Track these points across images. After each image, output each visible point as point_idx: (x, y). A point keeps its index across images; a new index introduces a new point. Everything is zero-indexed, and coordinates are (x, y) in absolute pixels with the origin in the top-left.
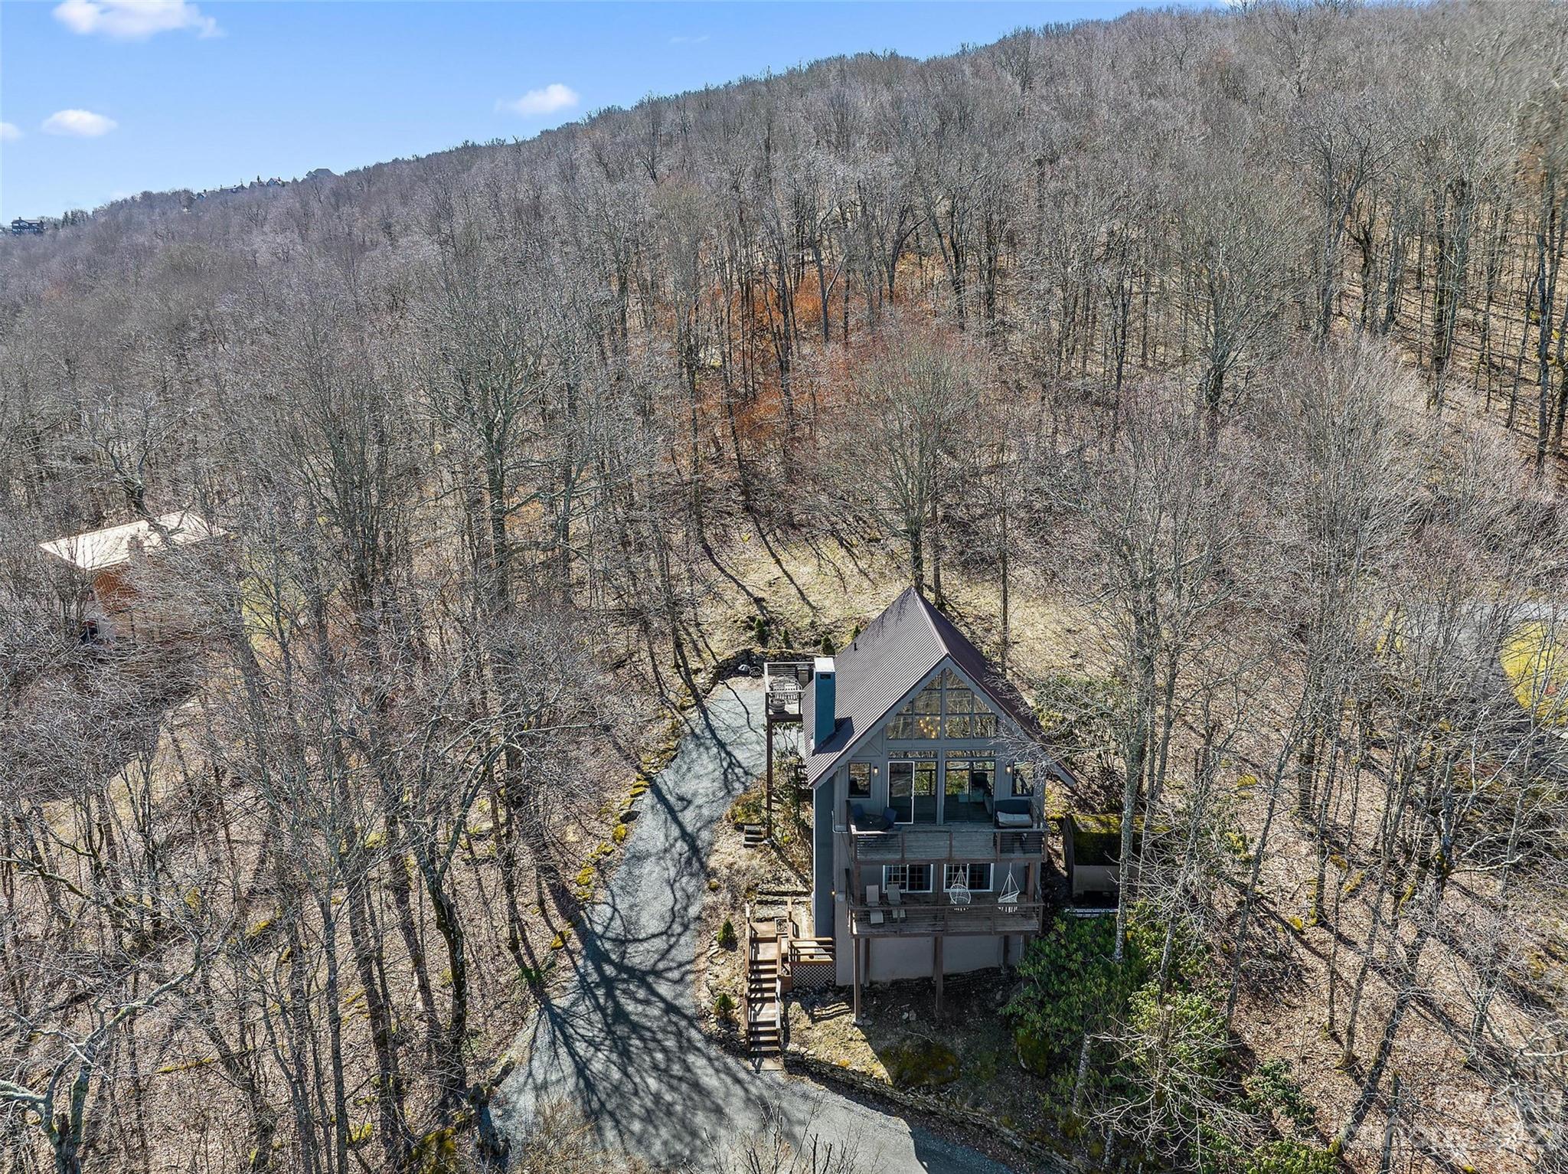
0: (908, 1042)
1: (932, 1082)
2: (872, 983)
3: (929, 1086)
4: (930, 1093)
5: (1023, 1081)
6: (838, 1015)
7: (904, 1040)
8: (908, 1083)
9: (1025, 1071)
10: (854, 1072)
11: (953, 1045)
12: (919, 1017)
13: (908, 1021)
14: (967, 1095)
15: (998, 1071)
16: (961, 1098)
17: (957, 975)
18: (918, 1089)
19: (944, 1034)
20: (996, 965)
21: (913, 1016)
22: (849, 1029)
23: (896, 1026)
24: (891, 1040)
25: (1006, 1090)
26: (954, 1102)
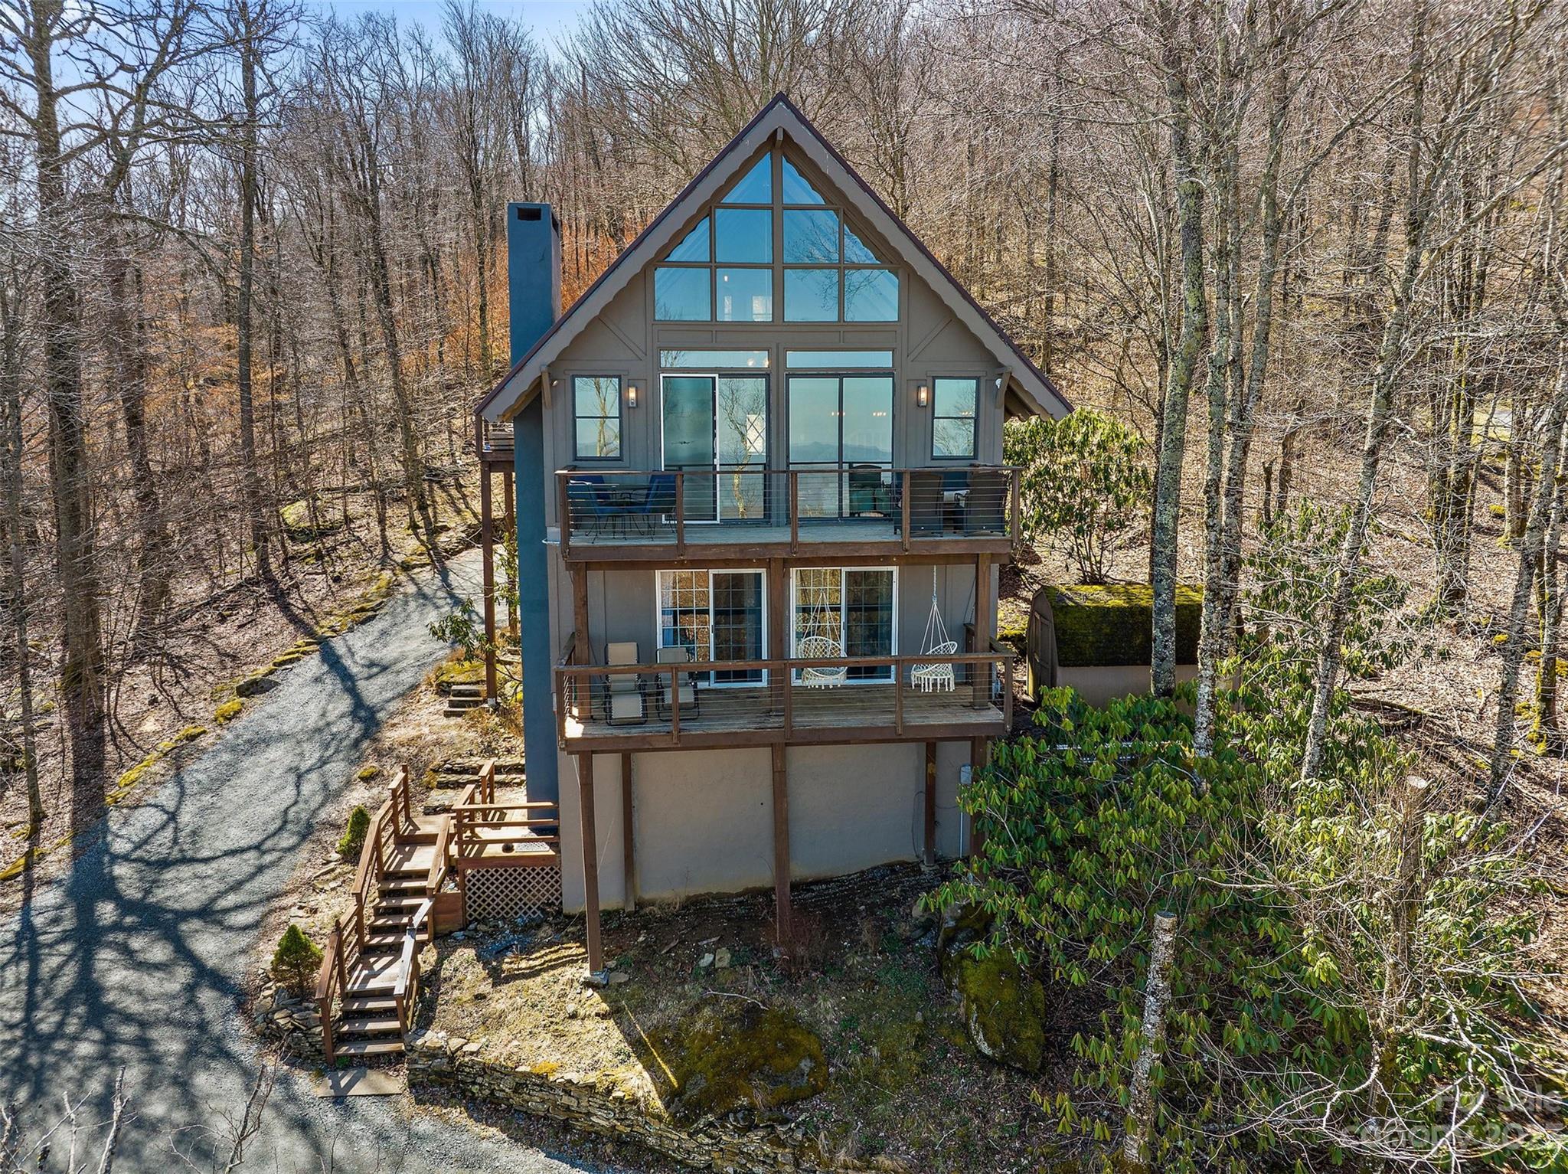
0: (707, 1012)
1: (759, 1099)
2: (640, 905)
3: (750, 1109)
4: (752, 1127)
5: (986, 1087)
6: (553, 968)
7: (697, 1008)
8: (698, 1104)
9: (988, 1062)
10: (568, 1087)
11: (813, 1011)
12: (738, 961)
13: (711, 970)
14: (847, 1128)
15: (924, 1068)
16: (831, 1135)
17: (827, 881)
18: (723, 1118)
19: (793, 991)
20: (909, 857)
21: (724, 958)
22: (572, 994)
23: (683, 982)
24: (669, 1009)
25: (947, 1109)
26: (813, 1148)
